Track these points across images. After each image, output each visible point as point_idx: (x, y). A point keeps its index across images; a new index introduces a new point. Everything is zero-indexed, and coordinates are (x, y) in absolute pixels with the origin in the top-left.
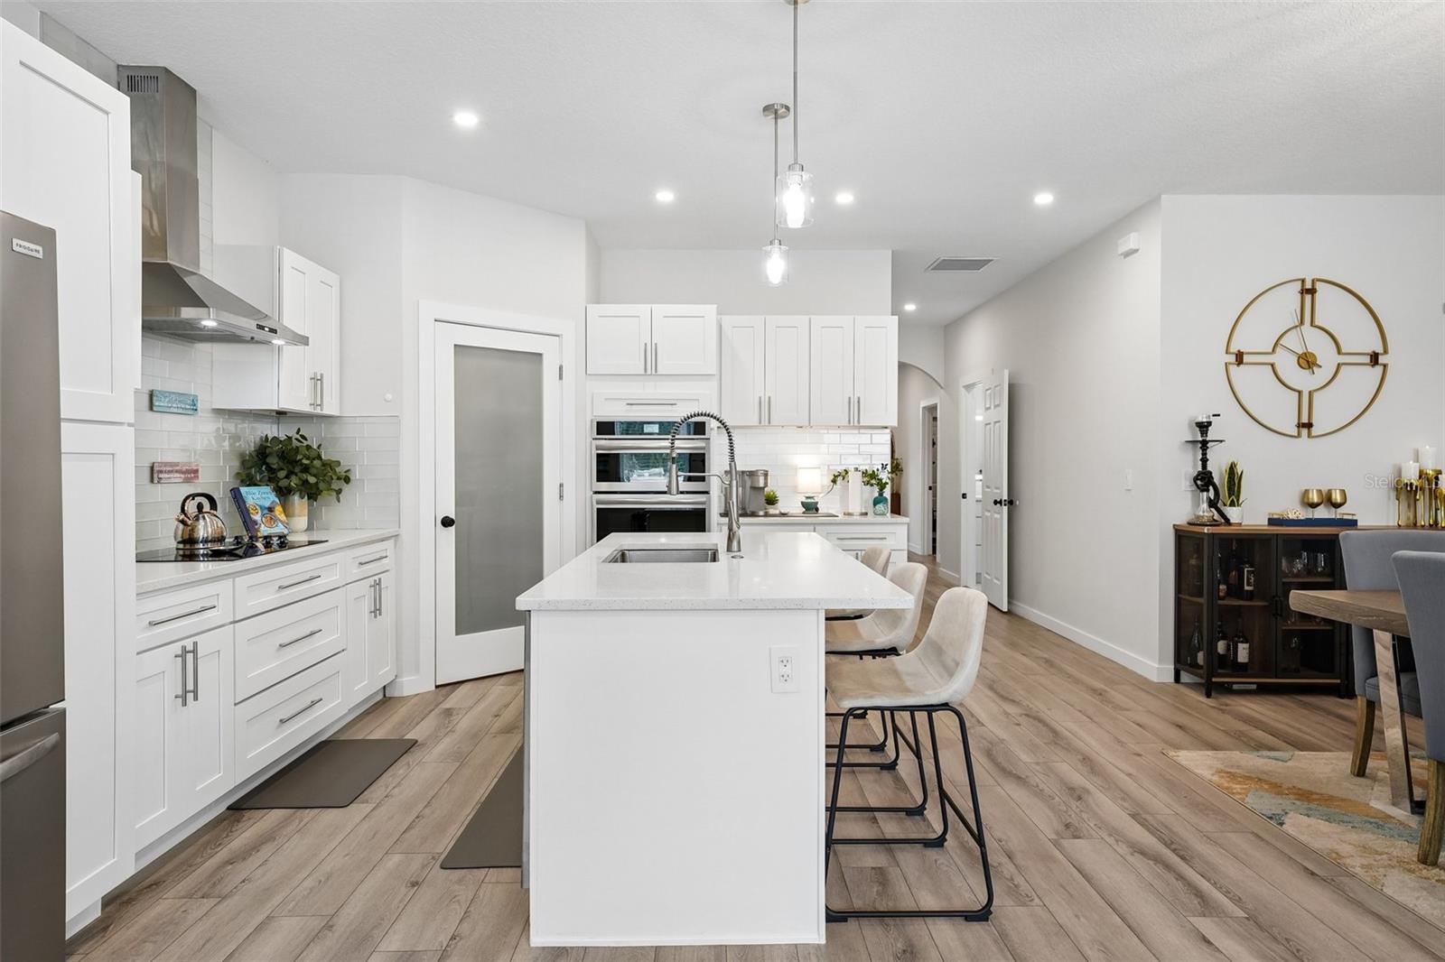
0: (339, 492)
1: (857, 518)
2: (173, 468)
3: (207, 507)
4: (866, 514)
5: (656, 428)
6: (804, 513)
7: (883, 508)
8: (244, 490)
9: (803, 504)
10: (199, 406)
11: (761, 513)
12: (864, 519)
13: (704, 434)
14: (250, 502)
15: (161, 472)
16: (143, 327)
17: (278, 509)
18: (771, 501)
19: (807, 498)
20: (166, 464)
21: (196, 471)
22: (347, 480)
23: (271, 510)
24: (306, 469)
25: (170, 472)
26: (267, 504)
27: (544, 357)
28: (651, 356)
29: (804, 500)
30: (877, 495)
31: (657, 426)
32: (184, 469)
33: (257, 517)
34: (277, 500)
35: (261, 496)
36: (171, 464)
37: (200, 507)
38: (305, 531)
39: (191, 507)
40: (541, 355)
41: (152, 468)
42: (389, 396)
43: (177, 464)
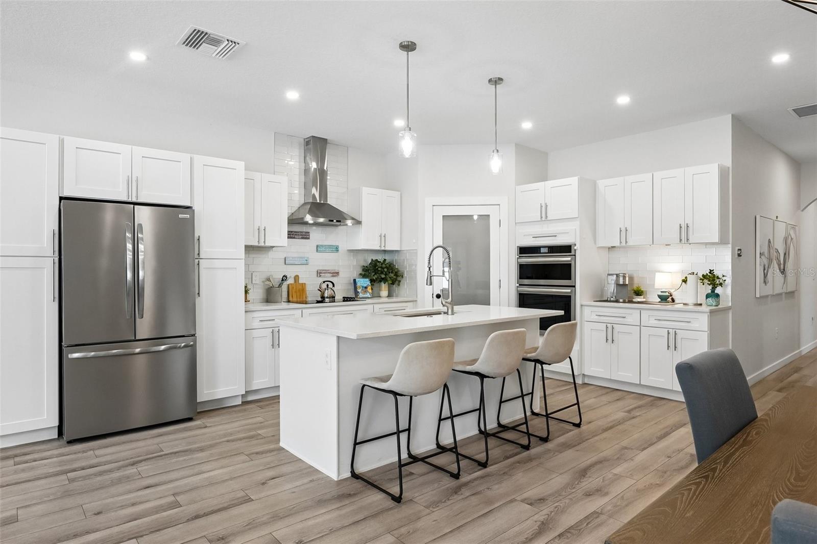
0: (400, 281)
1: (691, 307)
2: (326, 272)
3: (330, 285)
4: (701, 305)
5: (546, 250)
6: (659, 302)
7: (711, 301)
8: (357, 280)
9: (659, 296)
10: (340, 249)
11: (621, 300)
12: (699, 308)
13: (571, 252)
14: (358, 284)
15: (321, 273)
16: (288, 223)
17: (369, 288)
18: (638, 293)
19: (662, 292)
20: (323, 270)
21: (338, 273)
22: (402, 276)
23: (366, 288)
24: (382, 273)
25: (325, 273)
26: (365, 285)
27: (490, 216)
28: (544, 209)
29: (660, 294)
30: (710, 291)
31: (547, 248)
32: (332, 272)
33: (359, 290)
34: (370, 284)
35: (365, 282)
36: (325, 270)
37: (328, 285)
38: (388, 297)
39: (324, 286)
40: (489, 215)
41: (317, 272)
42: (414, 241)
43: (329, 270)
